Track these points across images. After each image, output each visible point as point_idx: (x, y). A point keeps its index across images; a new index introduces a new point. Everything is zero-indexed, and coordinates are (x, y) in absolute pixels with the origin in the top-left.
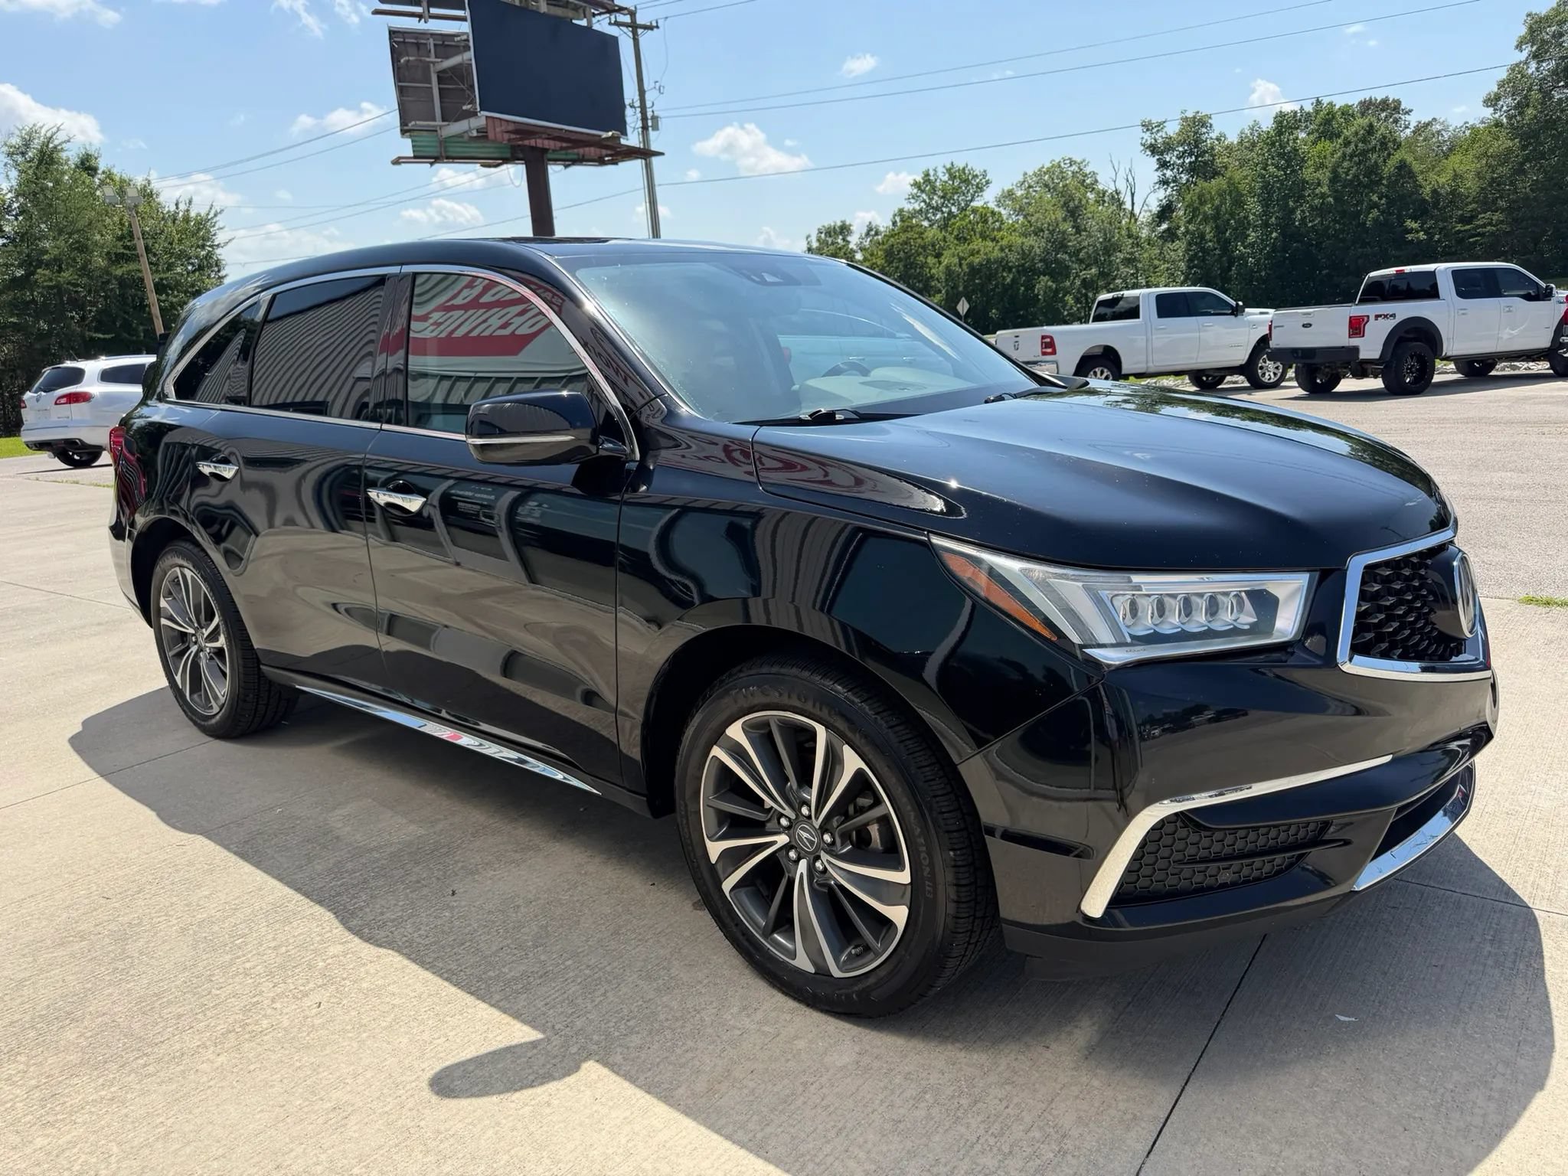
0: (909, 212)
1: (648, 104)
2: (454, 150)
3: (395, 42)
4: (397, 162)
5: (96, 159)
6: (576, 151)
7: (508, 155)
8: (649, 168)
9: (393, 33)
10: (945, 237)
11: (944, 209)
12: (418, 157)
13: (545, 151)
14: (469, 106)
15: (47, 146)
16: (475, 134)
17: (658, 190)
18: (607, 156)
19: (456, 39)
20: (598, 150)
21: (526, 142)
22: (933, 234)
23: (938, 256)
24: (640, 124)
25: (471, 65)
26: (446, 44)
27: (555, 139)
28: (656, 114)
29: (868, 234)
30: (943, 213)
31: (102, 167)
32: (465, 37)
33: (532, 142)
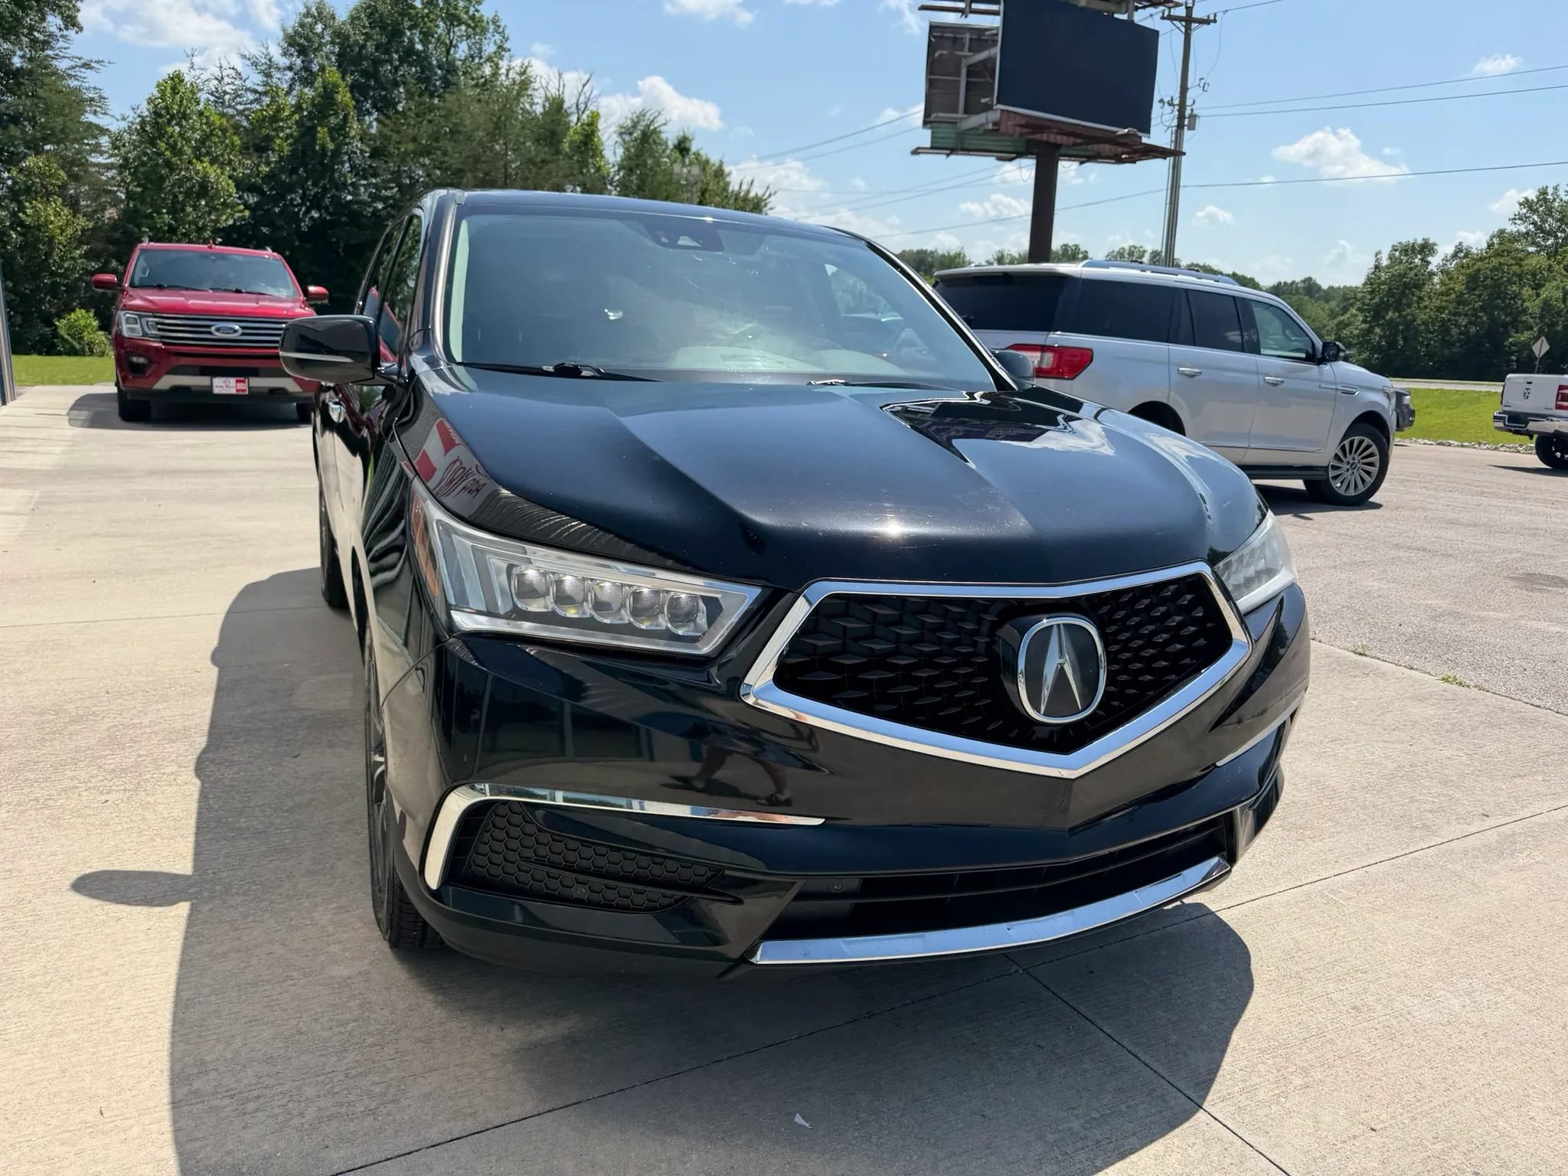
0: (1511, 234)
1: (1189, 102)
2: (971, 142)
3: (934, 37)
4: (916, 152)
5: (690, 141)
6: (1090, 147)
7: (1022, 149)
8: (1176, 169)
9: (933, 28)
10: (1550, 266)
11: (1559, 234)
12: (936, 147)
13: (1058, 146)
14: (987, 99)
15: (649, 128)
16: (990, 126)
17: (1182, 191)
18: (1123, 153)
19: (988, 33)
20: (1114, 148)
21: (1037, 137)
22: (1537, 260)
23: (1537, 287)
24: (1175, 123)
25: (996, 58)
26: (980, 39)
27: (1069, 134)
28: (1195, 112)
29: (1455, 256)
30: (1556, 237)
31: (694, 147)
32: (995, 32)
33: (1044, 137)
